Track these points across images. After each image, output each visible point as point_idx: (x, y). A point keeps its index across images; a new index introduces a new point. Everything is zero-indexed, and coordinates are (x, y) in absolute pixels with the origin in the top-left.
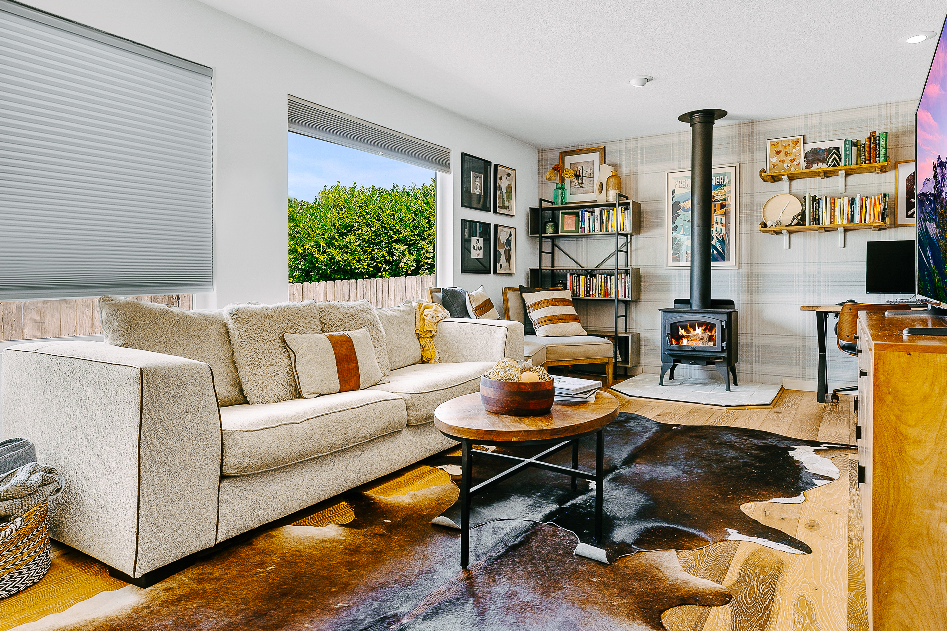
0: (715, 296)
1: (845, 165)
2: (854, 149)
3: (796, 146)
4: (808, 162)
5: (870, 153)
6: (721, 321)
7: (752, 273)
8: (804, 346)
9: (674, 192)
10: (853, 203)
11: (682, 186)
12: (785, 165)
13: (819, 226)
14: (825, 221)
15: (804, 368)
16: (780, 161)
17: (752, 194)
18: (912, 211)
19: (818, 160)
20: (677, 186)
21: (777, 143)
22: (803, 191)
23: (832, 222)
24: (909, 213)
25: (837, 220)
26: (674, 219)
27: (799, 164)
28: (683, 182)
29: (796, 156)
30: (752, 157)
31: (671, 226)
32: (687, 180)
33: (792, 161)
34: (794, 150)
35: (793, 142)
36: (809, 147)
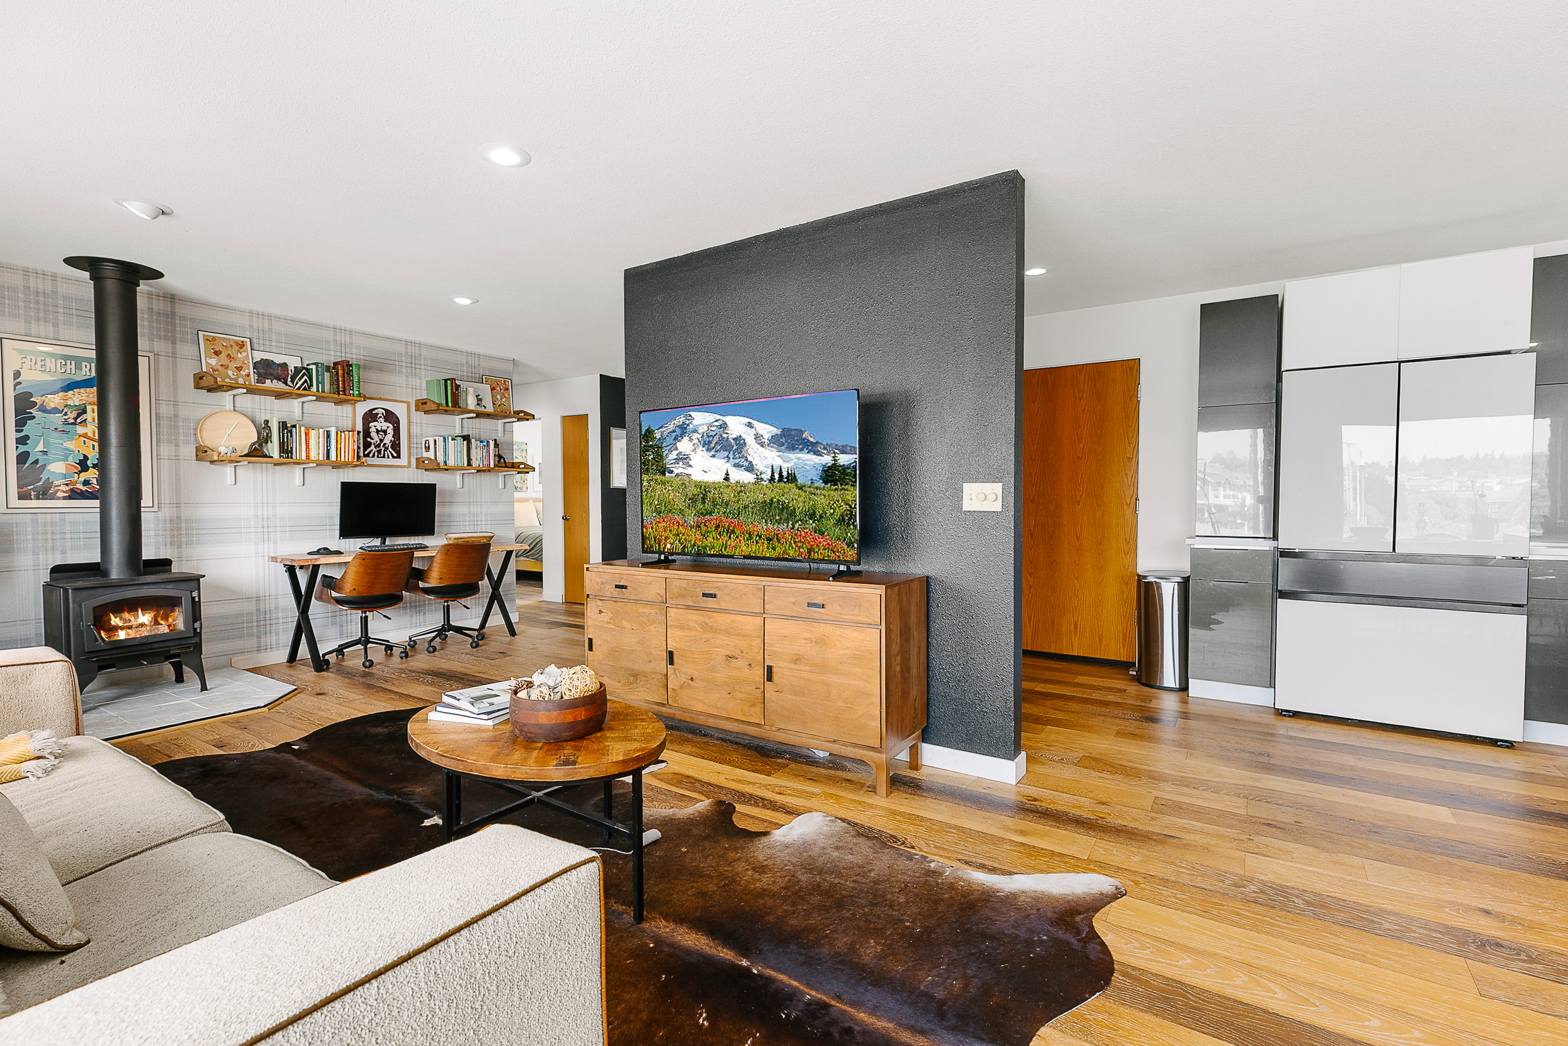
0: (148, 553)
1: (318, 391)
2: (327, 375)
3: (241, 350)
4: (259, 375)
5: (344, 384)
6: (192, 592)
7: (179, 518)
8: (258, 610)
9: (17, 374)
10: (328, 436)
11: (38, 367)
12: (230, 373)
13: (290, 460)
14: (300, 452)
15: (259, 638)
16: (221, 365)
17: (176, 403)
18: (368, 450)
19: (271, 375)
20: (26, 366)
21: (214, 339)
22: (250, 410)
23: (308, 457)
24: (366, 453)
25: (313, 456)
26: (20, 424)
27: (248, 375)
28: (39, 361)
29: (244, 363)
30: (174, 349)
31: (12, 435)
32: (48, 360)
33: (239, 369)
34: (240, 356)
35: (237, 343)
36: (258, 356)
